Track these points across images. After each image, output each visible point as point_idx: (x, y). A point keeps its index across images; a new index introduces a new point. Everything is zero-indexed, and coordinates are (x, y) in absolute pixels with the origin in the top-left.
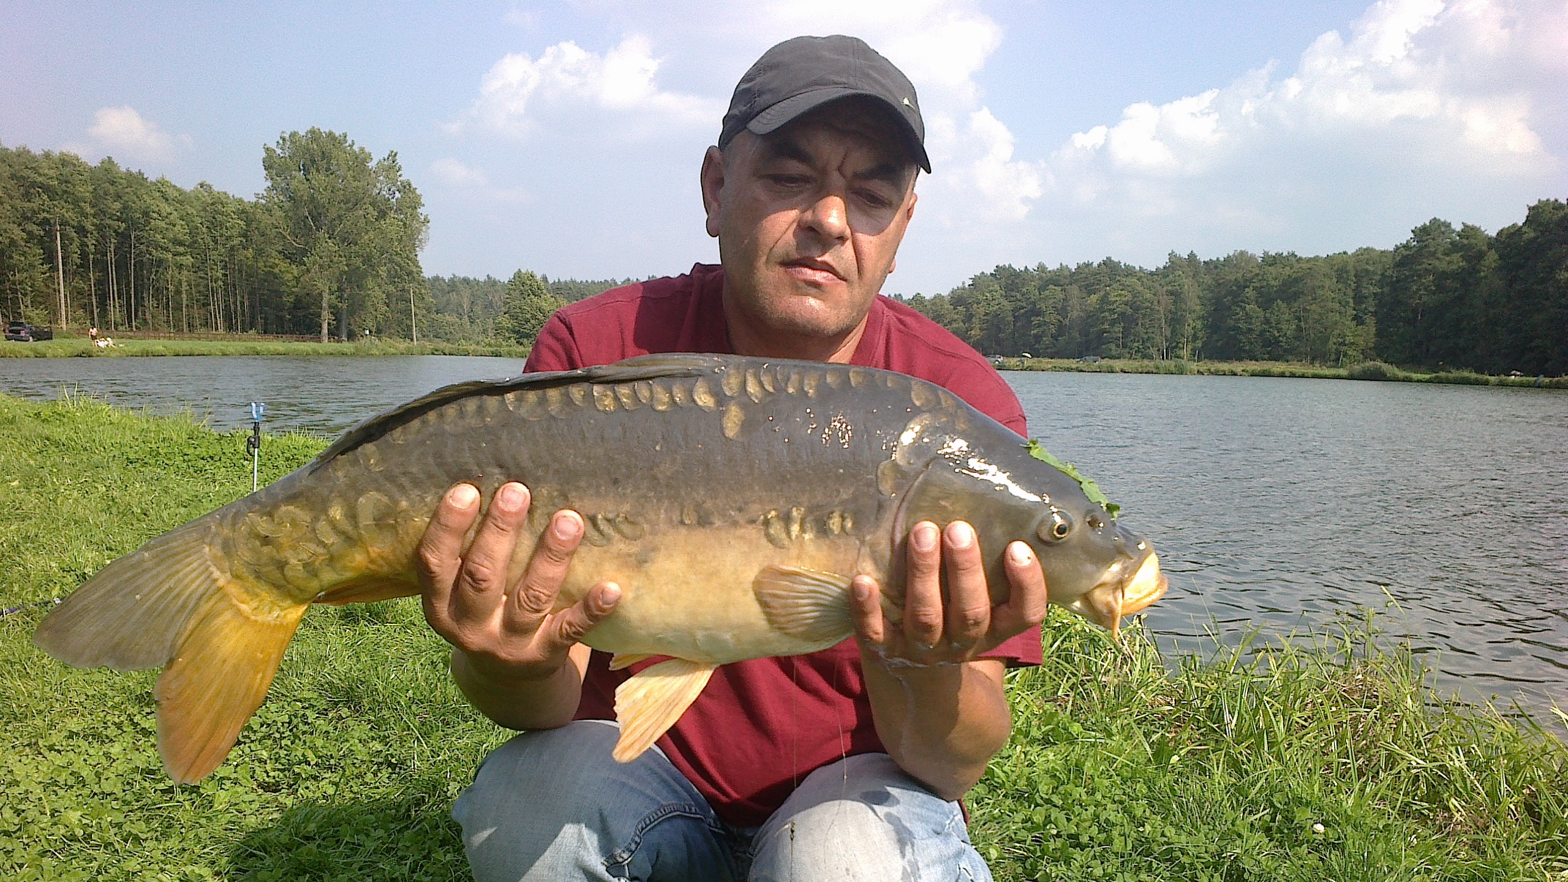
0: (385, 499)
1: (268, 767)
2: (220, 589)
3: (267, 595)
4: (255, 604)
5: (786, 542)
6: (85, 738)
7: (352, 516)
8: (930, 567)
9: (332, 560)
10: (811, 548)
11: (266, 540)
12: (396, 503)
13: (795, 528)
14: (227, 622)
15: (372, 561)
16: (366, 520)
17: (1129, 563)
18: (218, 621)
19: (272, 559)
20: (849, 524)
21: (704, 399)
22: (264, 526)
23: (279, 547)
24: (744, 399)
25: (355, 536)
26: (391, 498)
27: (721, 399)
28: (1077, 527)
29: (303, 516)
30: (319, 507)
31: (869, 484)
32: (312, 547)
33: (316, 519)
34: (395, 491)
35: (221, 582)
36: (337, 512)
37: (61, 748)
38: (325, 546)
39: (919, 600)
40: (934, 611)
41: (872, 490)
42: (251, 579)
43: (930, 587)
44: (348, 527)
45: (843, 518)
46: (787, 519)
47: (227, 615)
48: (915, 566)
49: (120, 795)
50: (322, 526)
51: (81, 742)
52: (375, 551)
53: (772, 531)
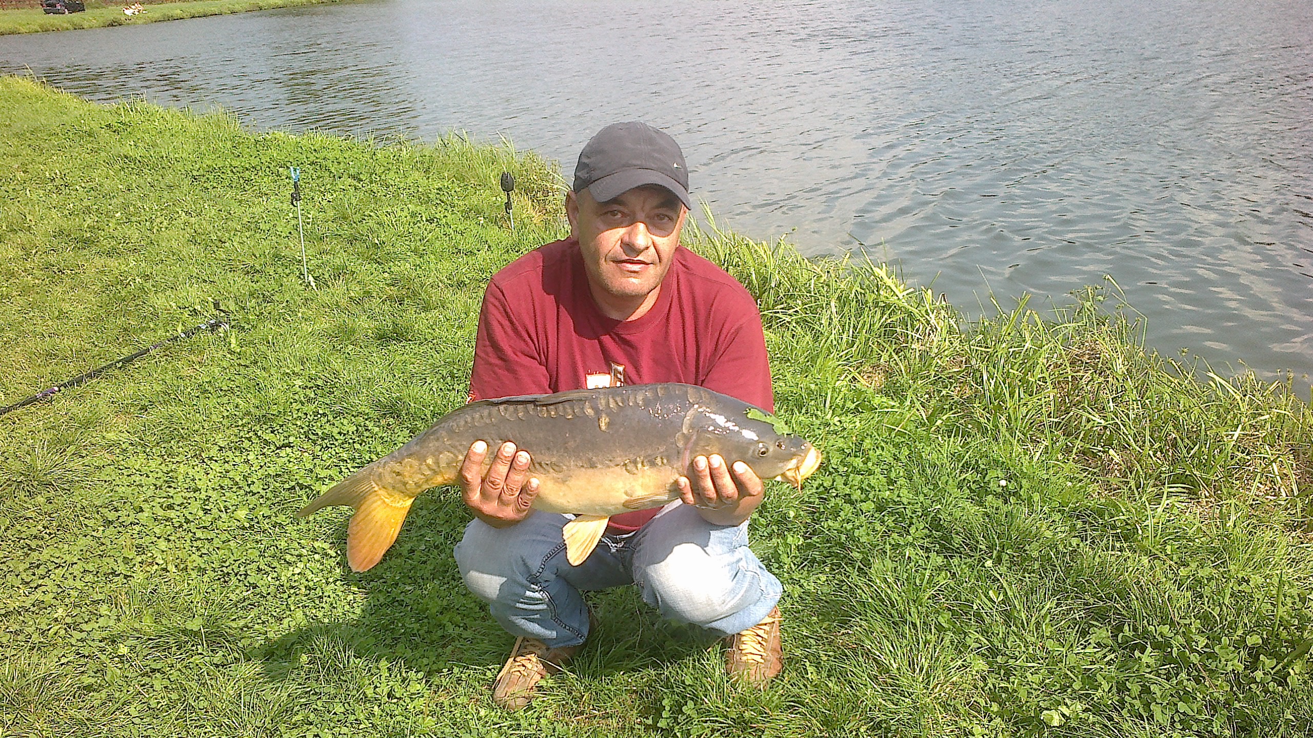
0: (452, 455)
1: (349, 466)
2: (375, 491)
3: (397, 495)
4: (392, 499)
5: (636, 472)
6: (230, 449)
7: (437, 463)
8: (705, 476)
9: (427, 481)
10: (649, 472)
11: (398, 474)
12: (457, 457)
13: (640, 465)
14: (379, 506)
15: (445, 480)
16: (443, 464)
17: (800, 458)
18: (375, 505)
19: (401, 481)
20: (665, 461)
21: (589, 412)
22: (398, 468)
23: (404, 476)
24: (609, 411)
25: (437, 470)
26: (454, 455)
27: (597, 412)
28: (771, 449)
29: (416, 463)
30: (422, 459)
31: (672, 444)
32: (419, 476)
33: (421, 464)
34: (456, 452)
35: (376, 489)
36: (430, 461)
37: (217, 459)
38: (425, 475)
39: (704, 489)
40: (712, 493)
41: (674, 446)
42: (391, 489)
43: (709, 484)
44: (435, 468)
45: (662, 458)
46: (635, 462)
47: (379, 503)
48: (699, 476)
49: (263, 493)
50: (424, 467)
51: (229, 453)
52: (446, 477)
53: (628, 468)
